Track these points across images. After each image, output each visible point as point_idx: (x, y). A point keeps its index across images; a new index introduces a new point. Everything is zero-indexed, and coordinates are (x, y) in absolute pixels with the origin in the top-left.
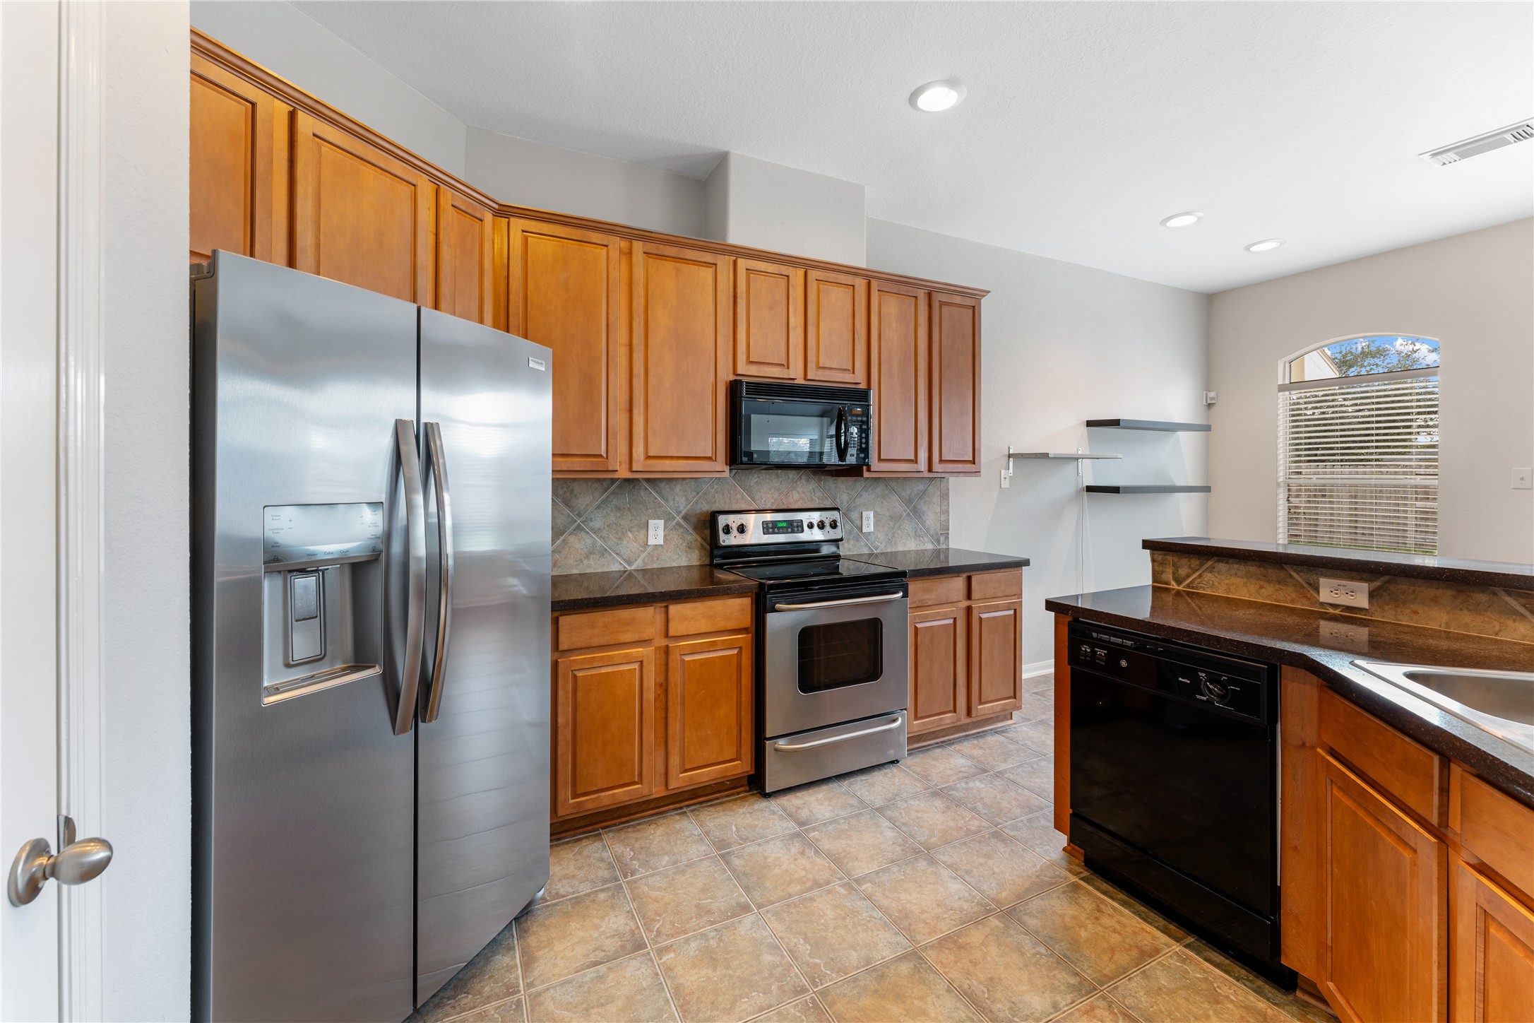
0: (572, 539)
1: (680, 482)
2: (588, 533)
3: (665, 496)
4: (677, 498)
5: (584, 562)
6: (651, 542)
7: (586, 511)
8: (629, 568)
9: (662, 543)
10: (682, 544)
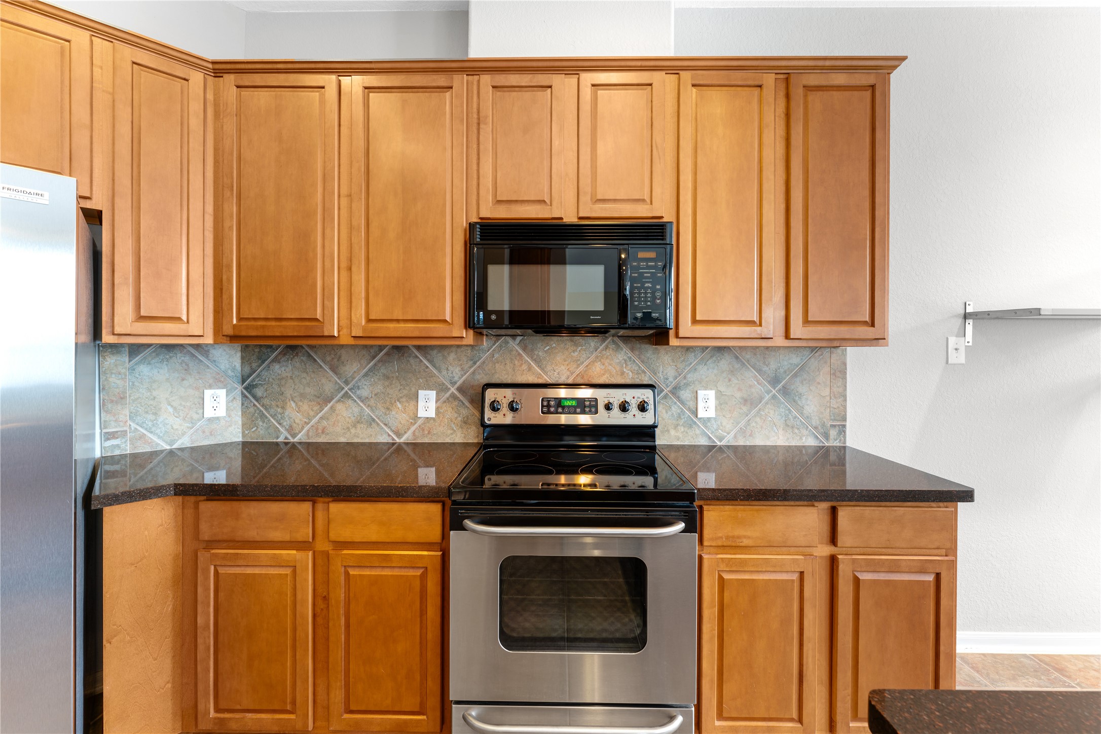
0: (340, 406)
1: (454, 349)
2: (355, 401)
3: (437, 365)
4: (451, 368)
5: (352, 431)
6: (422, 413)
7: (354, 378)
8: (398, 440)
9: (434, 416)
10: (456, 418)
